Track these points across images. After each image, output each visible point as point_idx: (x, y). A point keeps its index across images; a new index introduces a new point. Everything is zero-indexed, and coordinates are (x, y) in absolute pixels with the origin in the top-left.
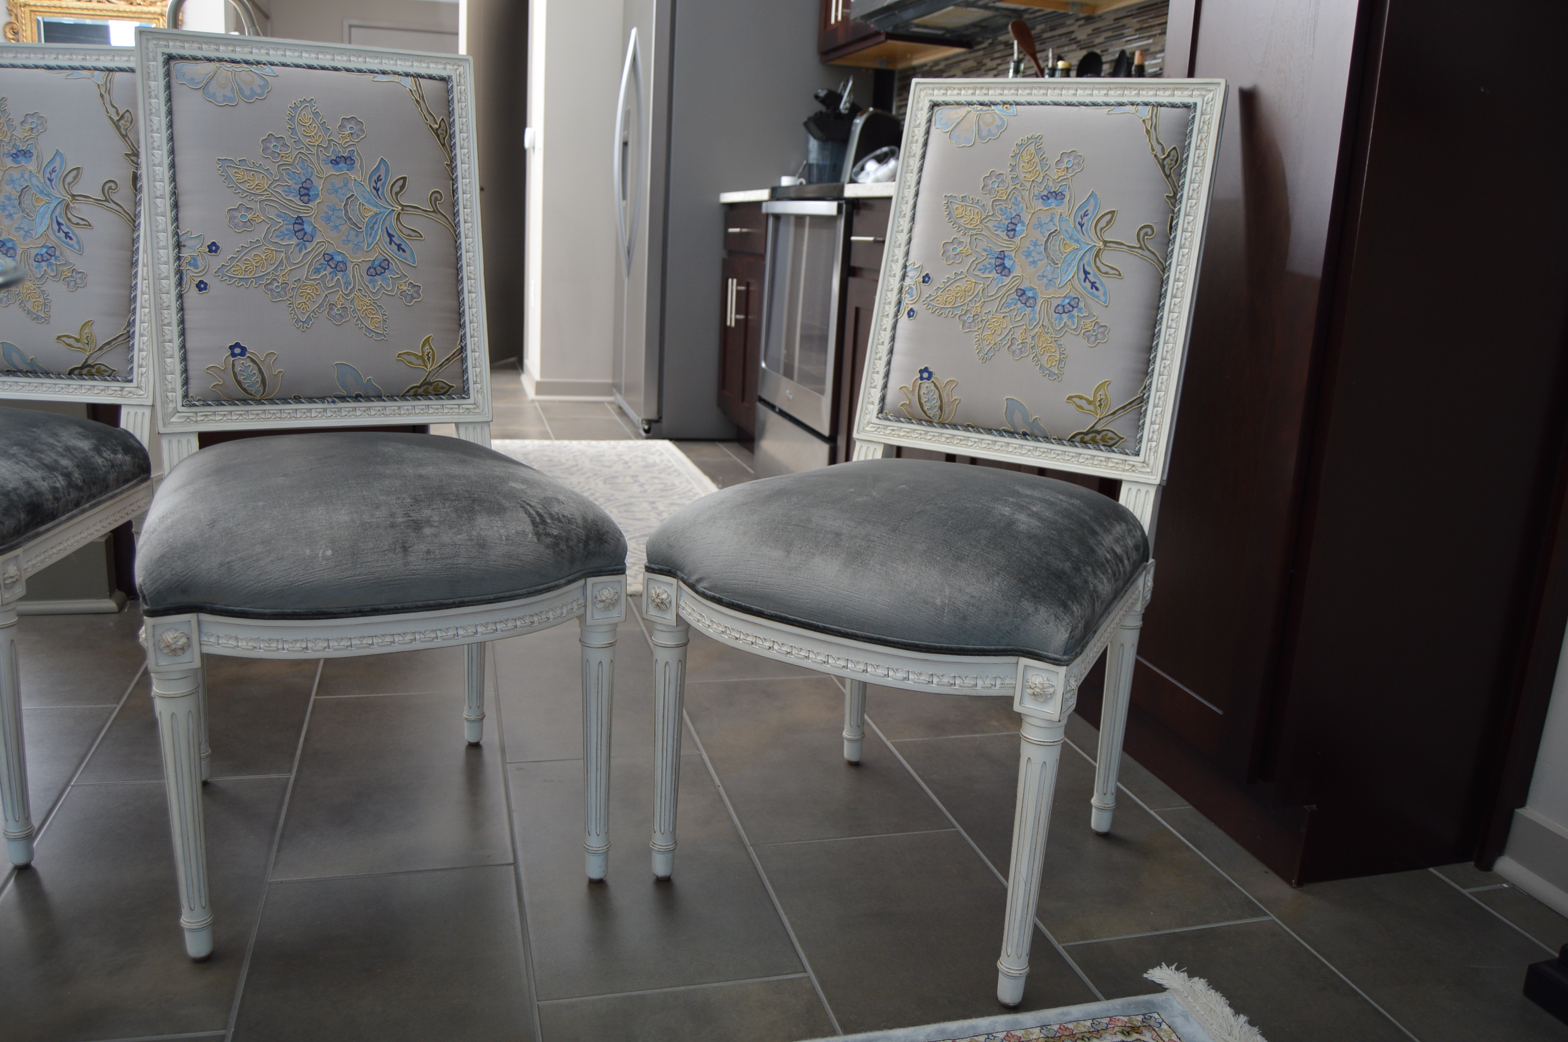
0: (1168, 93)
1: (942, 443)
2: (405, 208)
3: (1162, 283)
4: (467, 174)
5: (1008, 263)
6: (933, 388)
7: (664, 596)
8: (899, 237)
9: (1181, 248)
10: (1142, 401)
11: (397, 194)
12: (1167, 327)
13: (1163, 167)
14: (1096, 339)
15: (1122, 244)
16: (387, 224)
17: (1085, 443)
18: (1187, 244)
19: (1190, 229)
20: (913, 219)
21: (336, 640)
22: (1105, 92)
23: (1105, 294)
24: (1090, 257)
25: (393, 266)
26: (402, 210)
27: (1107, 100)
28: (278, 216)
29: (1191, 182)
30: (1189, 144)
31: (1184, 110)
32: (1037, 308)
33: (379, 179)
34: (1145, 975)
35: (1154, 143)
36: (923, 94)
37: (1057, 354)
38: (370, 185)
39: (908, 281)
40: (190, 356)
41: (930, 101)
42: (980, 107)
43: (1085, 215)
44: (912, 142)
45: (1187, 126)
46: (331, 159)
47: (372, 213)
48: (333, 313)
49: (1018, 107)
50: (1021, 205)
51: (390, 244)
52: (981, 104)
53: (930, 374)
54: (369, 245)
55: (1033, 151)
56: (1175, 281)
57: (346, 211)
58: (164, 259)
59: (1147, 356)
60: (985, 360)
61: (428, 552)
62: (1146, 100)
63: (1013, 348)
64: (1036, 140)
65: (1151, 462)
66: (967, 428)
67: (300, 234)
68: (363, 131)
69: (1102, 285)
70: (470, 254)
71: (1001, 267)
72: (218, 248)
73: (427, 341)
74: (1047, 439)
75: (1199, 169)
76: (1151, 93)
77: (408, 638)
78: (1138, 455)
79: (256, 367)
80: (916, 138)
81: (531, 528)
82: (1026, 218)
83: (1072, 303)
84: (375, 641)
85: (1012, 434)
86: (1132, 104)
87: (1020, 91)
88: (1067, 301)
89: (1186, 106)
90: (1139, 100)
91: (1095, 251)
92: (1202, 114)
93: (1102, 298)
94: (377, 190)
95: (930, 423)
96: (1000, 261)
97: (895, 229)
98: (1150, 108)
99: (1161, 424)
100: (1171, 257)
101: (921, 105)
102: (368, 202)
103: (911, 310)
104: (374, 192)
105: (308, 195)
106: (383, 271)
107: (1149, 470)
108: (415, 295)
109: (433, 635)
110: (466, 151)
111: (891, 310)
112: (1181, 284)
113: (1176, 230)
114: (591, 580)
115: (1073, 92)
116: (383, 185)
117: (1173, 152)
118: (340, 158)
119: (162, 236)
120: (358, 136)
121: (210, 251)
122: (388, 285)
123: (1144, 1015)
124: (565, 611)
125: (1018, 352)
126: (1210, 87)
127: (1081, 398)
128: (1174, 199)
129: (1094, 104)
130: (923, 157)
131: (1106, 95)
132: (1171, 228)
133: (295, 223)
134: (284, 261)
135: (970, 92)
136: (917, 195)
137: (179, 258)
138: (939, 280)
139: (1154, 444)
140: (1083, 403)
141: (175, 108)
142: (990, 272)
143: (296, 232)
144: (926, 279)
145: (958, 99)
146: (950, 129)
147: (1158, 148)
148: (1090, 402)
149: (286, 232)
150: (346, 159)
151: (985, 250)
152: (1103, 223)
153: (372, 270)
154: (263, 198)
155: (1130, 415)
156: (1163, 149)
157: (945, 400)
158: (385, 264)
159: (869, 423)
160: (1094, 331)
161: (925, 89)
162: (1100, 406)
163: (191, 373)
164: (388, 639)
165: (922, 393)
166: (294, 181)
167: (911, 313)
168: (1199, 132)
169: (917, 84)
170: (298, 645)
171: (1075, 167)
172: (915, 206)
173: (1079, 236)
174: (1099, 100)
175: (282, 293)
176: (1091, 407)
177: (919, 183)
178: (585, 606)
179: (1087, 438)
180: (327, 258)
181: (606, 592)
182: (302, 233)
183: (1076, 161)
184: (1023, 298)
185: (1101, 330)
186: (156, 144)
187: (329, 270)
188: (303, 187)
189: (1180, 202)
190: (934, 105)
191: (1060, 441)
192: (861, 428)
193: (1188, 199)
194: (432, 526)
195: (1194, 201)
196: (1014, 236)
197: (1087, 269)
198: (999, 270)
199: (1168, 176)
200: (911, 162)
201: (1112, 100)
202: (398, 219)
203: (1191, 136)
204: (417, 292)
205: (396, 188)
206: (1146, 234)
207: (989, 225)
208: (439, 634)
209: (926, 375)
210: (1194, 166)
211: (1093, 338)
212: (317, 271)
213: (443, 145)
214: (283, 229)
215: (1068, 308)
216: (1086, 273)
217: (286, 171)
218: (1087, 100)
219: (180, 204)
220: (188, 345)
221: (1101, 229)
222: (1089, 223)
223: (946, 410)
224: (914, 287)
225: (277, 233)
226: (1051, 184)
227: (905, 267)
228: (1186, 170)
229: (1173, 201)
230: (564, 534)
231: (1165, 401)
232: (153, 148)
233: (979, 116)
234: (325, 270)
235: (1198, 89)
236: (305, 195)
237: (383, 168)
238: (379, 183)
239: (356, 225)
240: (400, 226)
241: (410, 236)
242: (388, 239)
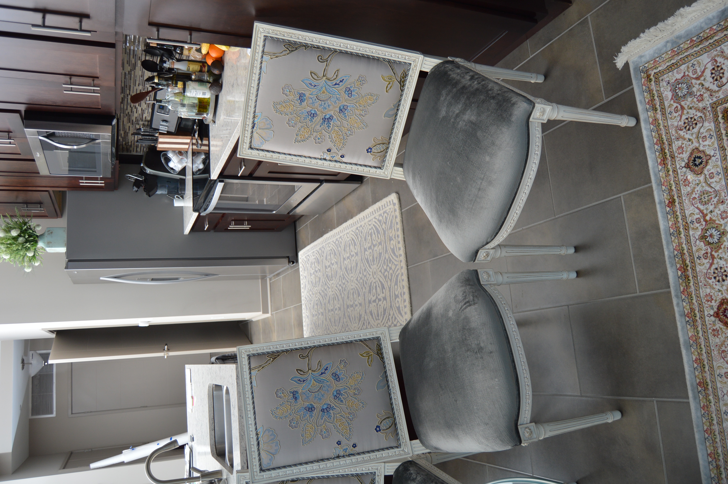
0: (258, 47)
1: (396, 143)
2: (309, 369)
3: (341, 52)
4: (288, 345)
5: (328, 117)
6: (375, 147)
7: (485, 254)
8: (307, 162)
9: (326, 44)
10: (389, 61)
11: (304, 372)
12: (360, 51)
13: (292, 51)
14: (364, 80)
15: (325, 69)
16: (317, 375)
17: (404, 85)
18: (325, 41)
19: (319, 40)
20: (300, 156)
21: (524, 374)
22: (254, 74)
23: (346, 77)
24: (329, 83)
25: (334, 371)
27: (258, 74)
28: (322, 419)
29: (299, 39)
30: (282, 39)
31: (266, 41)
32: (348, 104)
33: (299, 380)
34: (620, 69)
35: (282, 54)
36: (244, 152)
37: (368, 97)
38: (302, 384)
39: (328, 158)
40: (382, 447)
41: (248, 149)
42: (255, 128)
43: (311, 84)
44: (266, 157)
45: (274, 40)
46: (295, 400)
47: (314, 382)
48: (357, 393)
49: (256, 112)
50: (303, 111)
52: (253, 128)
53: (370, 148)
54: (328, 382)
55: (280, 106)
56: (340, 47)
57: (315, 392)
58: (344, 462)
59: (371, 60)
60: (367, 126)
61: (491, 344)
62: (260, 57)
63: (363, 114)
64: (275, 104)
65: (414, 58)
66: (391, 133)
67: (328, 409)
68: (280, 389)
69: (342, 78)
70: (321, 341)
71: (329, 119)
72: (339, 441)
73: (361, 355)
74: (400, 101)
75: (293, 35)
76: (257, 55)
77: (519, 349)
78: (411, 64)
79: (383, 422)
80: (264, 155)
81: (472, 306)
82: (309, 109)
83: (348, 90)
84: (522, 360)
85: (396, 115)
86: (261, 63)
87: (249, 111)
88: (346, 92)
89: (265, 40)
90: (259, 60)
91: (327, 81)
92: (269, 33)
93: (347, 77)
94: (304, 381)
95: (388, 148)
96: (326, 120)
97: (303, 163)
98: (264, 56)
99: (399, 54)
100: (330, 48)
101: (250, 153)
102: (310, 384)
103: (341, 156)
104: (305, 382)
105: (311, 408)
106: (337, 375)
107: (417, 60)
108: (344, 361)
109: (517, 340)
110: (278, 346)
111: (338, 165)
112: (342, 44)
113: (319, 46)
114: (482, 283)
115: (252, 88)
116: (302, 378)
117: (286, 46)
118: (293, 397)
119: (335, 464)
120: (283, 390)
121: (340, 444)
122: (343, 372)
123: (641, 72)
124: (495, 292)
125: (365, 113)
126: (257, 29)
127: (387, 87)
128: (306, 46)
129: (259, 79)
130: (273, 152)
131: (255, 74)
132: (318, 48)
133: (324, 412)
134: (340, 415)
135: (246, 132)
136: (290, 154)
137: (343, 456)
138: (330, 145)
139: (407, 57)
140: (389, 86)
141: (282, 465)
142: (330, 124)
143: (327, 411)
144: (329, 150)
145: (249, 137)
146: (264, 141)
147: (284, 53)
148: (389, 83)
150: (294, 395)
151: (321, 126)
152: (315, 77)
153: (337, 380)
154: (316, 426)
155: (395, 66)
156: (284, 51)
157: (381, 142)
158: (334, 375)
159: (384, 173)
160: (361, 81)
161: (242, 152)
162: (391, 79)
163: (388, 446)
164: (521, 356)
165: (377, 152)
166: (307, 414)
167: (342, 156)
168: (277, 35)
169: (240, 155)
170: (527, 388)
171: (289, 88)
172: (295, 155)
173: (320, 87)
174: (257, 77)
175: (353, 414)
176: (391, 83)
177: (285, 154)
178: (490, 284)
179: (402, 84)
180: (336, 398)
181: (485, 277)
183: (287, 88)
184: (343, 110)
185: (360, 78)
186: (298, 471)
187: (340, 397)
188: (309, 411)
189: (307, 44)
190: (251, 148)
191: (401, 95)
192: (386, 176)
193: (306, 40)
194: (480, 343)
195: (307, 38)
196: (316, 114)
197: (334, 84)
198: (329, 120)
199: (296, 49)
200: (275, 157)
201: (258, 72)
202: (314, 371)
203: (279, 38)
204: (343, 361)
205: (302, 373)
206: (321, 59)
207: (310, 124)
208: (516, 338)
209: (369, 150)
210: (292, 38)
211: (363, 82)
212: (342, 401)
213: (278, 355)
214: (327, 416)
215: (350, 92)
216: (336, 84)
217: (303, 418)
218: (257, 82)
219: (321, 458)
220: (377, 449)
221: (318, 77)
222: (314, 83)
223: (385, 141)
224: (331, 155)
225: (329, 418)
226: (296, 99)
227: (321, 159)
228: (293, 41)
229: (307, 47)
230: (471, 294)
231: (390, 52)
232: (300, 472)
233: (260, 129)
235: (258, 35)
236: (312, 409)
237: (294, 379)
238: (301, 380)
239: (320, 388)
240: (317, 370)
241: (320, 366)
242: (324, 374)
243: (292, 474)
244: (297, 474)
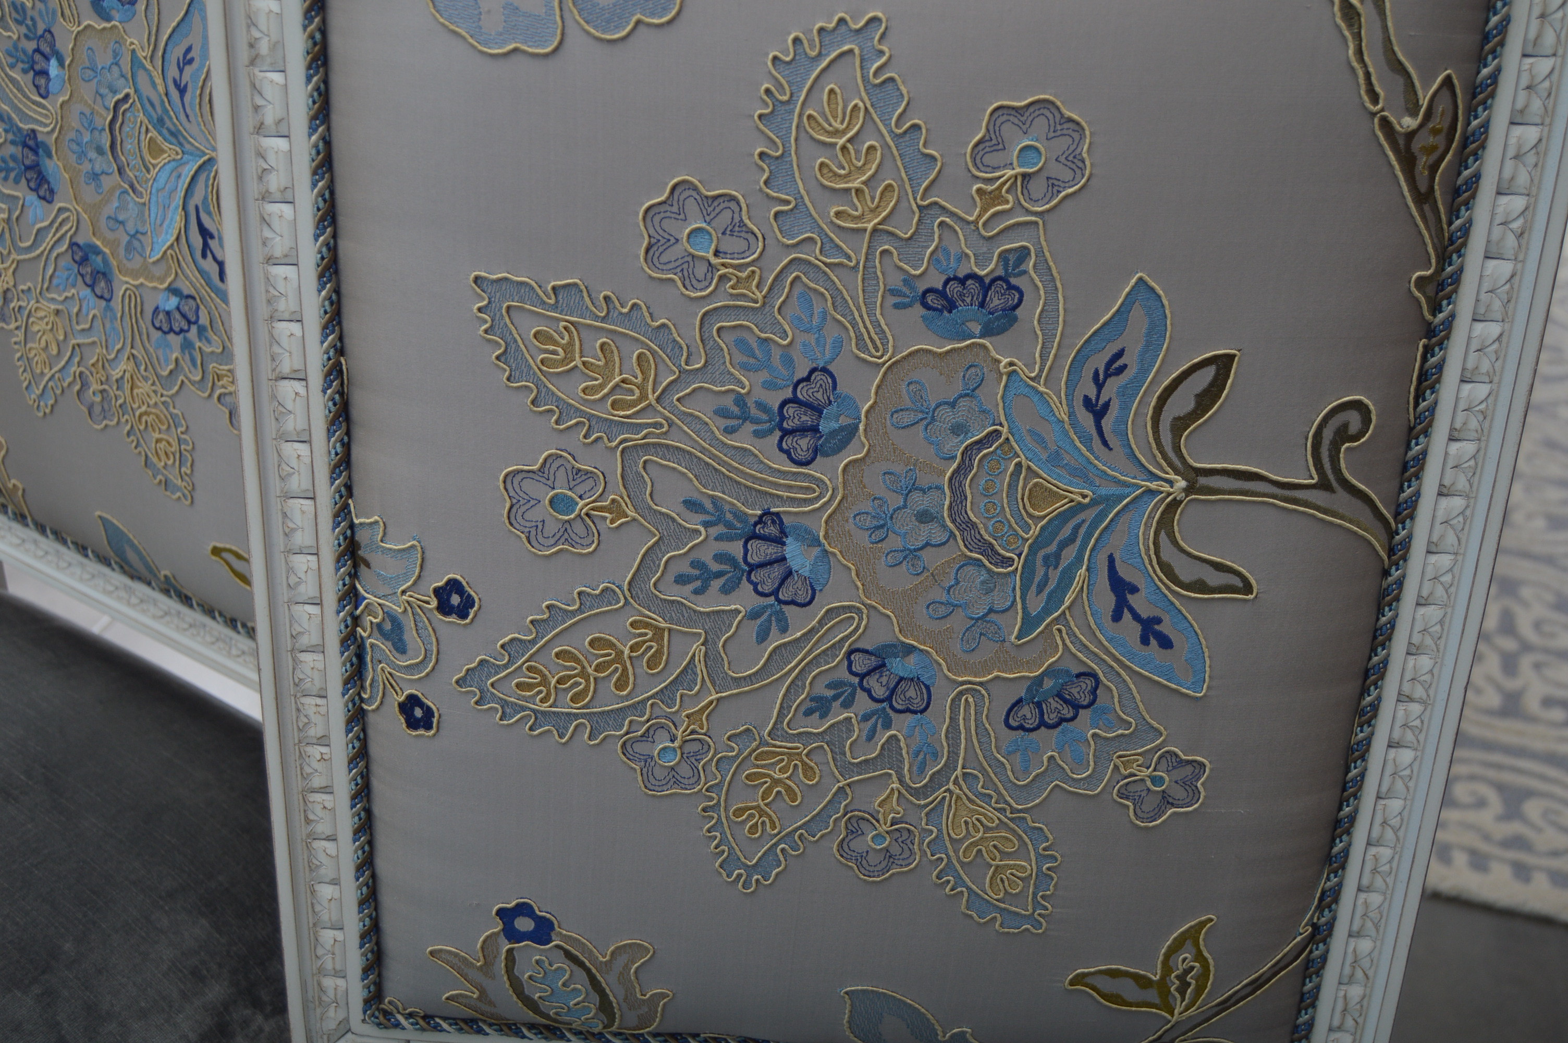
2: (1203, 481)
4: (1497, 305)
11: (1179, 425)
16: (1116, 544)
25: (1110, 695)
26: (1188, 490)
28: (692, 505)
33: (1115, 367)
38: (1071, 385)
40: (387, 898)
46: (922, 287)
47: (1060, 506)
48: (857, 845)
51: (1117, 617)
54: (1029, 623)
57: (959, 497)
58: (308, 589)
67: (768, 578)
68: (1075, 162)
70: (1431, 613)
72: (468, 602)
73: (1192, 935)
79: (581, 974)
94: (1098, 411)
102: (1055, 459)
104: (1086, 419)
105: (814, 429)
106: (1067, 712)
108: (1179, 793)
110: (1518, 203)
116: (1127, 394)
118: (962, 281)
119: (300, 509)
120: (1054, 185)
121: (444, 608)
122: (1081, 763)
133: (754, 536)
134: (700, 667)
137: (350, 596)
141: (337, 43)
143: (753, 568)
149: (715, 567)
150: (985, 286)
153: (1026, 711)
154: (637, 438)
158: (1080, 692)
163: (392, 942)
166: (763, 376)
175: (685, 770)
180: (861, 663)
182: (777, 572)
186: (274, 182)
187: (863, 703)
188: (794, 400)
202: (1165, 523)
204: (1189, 785)
205: (1182, 403)
212: (820, 706)
213: (1424, 198)
214: (707, 557)
217: (730, 337)
219: (355, 413)
220: (382, 865)
225: (684, 568)
232: (265, 197)
234: (847, 705)
236: (802, 430)
237: (1138, 319)
238: (1112, 386)
239: (988, 550)
240: (1168, 552)
241: (1200, 586)
242: (1109, 600)
243: (248, 121)
244: (251, 166)
